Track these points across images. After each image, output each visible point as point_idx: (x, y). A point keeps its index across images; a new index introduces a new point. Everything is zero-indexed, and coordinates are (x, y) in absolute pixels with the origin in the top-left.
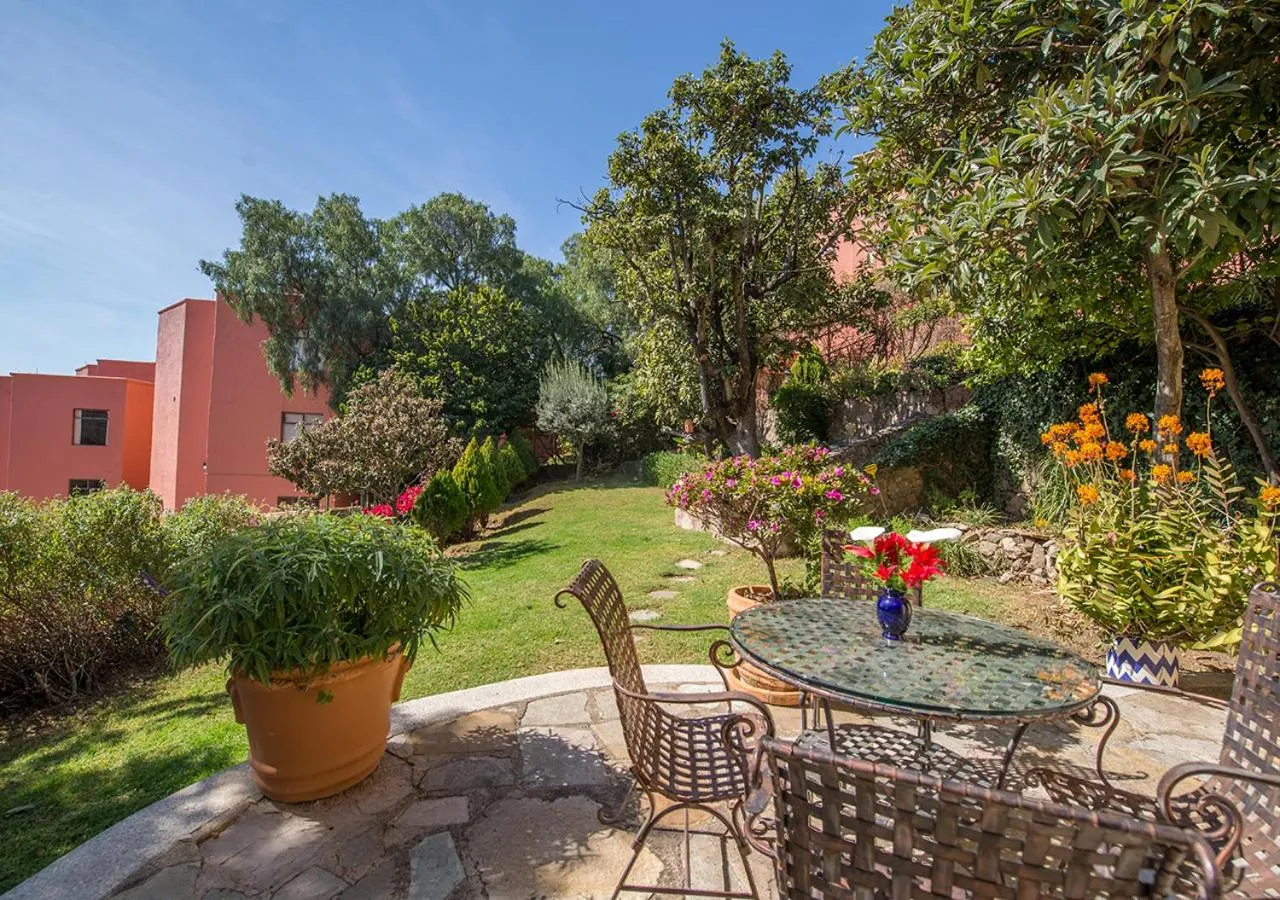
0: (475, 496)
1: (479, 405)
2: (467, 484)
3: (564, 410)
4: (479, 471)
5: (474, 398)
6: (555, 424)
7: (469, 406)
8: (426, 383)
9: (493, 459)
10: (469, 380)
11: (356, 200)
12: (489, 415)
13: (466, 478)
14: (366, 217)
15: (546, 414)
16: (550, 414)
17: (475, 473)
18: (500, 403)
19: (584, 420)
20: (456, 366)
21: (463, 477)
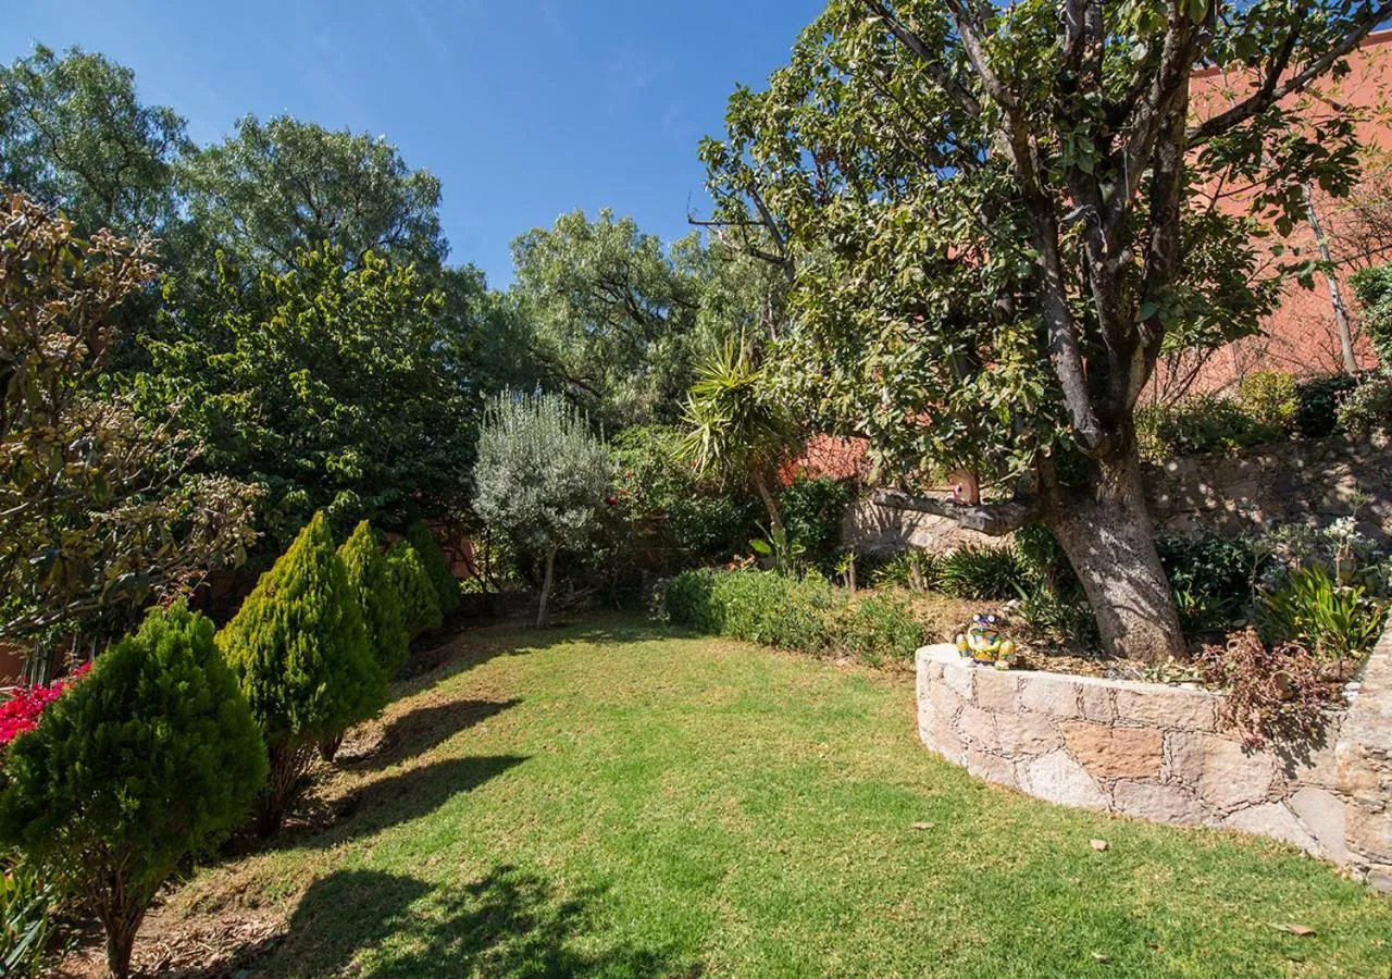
0: (302, 694)
1: (347, 460)
2: (281, 651)
3: (533, 480)
4: (327, 611)
5: (335, 446)
6: (513, 510)
7: (321, 462)
8: (218, 404)
9: (370, 576)
10: (326, 411)
11: (127, 75)
12: (366, 484)
13: (279, 634)
14: (144, 101)
15: (492, 487)
16: (501, 487)
17: (312, 616)
18: (391, 463)
19: (578, 499)
20: (300, 381)
21: (268, 630)
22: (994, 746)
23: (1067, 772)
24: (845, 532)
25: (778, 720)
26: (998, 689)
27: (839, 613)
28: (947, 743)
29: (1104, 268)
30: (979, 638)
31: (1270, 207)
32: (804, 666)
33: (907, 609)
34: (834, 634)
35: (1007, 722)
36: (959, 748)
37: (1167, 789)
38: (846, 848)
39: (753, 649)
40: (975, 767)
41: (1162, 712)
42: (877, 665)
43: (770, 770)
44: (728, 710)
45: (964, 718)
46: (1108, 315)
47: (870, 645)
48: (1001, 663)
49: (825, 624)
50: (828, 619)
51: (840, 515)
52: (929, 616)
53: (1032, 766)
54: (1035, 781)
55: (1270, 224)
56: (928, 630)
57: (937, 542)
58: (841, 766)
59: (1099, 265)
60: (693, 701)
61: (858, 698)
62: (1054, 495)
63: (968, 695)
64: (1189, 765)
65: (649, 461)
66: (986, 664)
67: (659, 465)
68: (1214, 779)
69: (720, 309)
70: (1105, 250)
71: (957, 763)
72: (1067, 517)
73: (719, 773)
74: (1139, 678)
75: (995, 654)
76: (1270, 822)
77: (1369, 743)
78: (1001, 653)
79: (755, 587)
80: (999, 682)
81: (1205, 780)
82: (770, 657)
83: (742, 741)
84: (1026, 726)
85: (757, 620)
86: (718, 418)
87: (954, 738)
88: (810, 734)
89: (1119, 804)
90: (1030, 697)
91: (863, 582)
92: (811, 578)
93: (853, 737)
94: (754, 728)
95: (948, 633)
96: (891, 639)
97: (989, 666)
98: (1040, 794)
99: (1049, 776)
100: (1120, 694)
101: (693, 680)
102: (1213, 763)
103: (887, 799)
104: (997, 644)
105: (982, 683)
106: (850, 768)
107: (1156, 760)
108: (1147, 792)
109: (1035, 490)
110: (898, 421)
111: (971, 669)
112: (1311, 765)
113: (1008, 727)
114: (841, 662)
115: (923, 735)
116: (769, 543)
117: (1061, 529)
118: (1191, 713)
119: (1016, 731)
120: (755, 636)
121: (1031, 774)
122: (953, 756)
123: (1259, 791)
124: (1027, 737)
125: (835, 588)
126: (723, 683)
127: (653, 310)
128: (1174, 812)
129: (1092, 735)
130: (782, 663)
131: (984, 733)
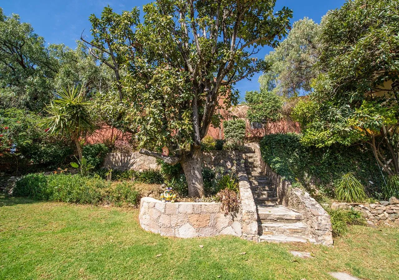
22: (169, 225)
23: (189, 229)
24: (106, 162)
25: (89, 231)
26: (172, 208)
27: (108, 189)
28: (153, 228)
29: (209, 104)
30: (167, 194)
31: (226, 104)
32: (91, 209)
33: (133, 187)
34: (104, 196)
35: (174, 218)
36: (158, 228)
37: (210, 228)
38: (139, 272)
39: (66, 204)
40: (163, 233)
41: (210, 209)
42: (120, 206)
43: (92, 252)
44: (63, 231)
45: (161, 218)
46: (206, 115)
47: (118, 200)
48: (173, 201)
49: (101, 193)
50: (102, 192)
51: (105, 156)
52: (140, 189)
53: (180, 229)
54: (180, 233)
55: (225, 107)
56: (139, 193)
57: (137, 167)
58: (121, 243)
59: (208, 103)
60: (42, 230)
61: (118, 218)
62: (184, 156)
63: (163, 211)
64: (215, 221)
65: (19, 124)
66: (168, 201)
67: (25, 127)
68: (219, 223)
69: (68, 76)
70: (211, 100)
71: (157, 232)
72: (186, 162)
73: (70, 259)
74: (202, 202)
75: (171, 198)
76: (228, 231)
77: (247, 210)
78: (173, 198)
79: (70, 180)
80: (173, 206)
81: (217, 224)
82: (75, 207)
83: (76, 243)
84: (179, 218)
85: (70, 193)
86: (65, 114)
87: (157, 225)
88: (104, 234)
89: (200, 234)
90: (181, 210)
91: (113, 179)
92: (95, 177)
93: (120, 232)
94: (79, 236)
95: (146, 194)
96: (126, 197)
97: (169, 202)
98: (181, 236)
99: (184, 231)
100: (202, 206)
101: (39, 221)
102: (219, 219)
103: (143, 250)
104: (172, 195)
105: (167, 207)
106: (124, 243)
107: (208, 221)
108: (206, 230)
109: (181, 154)
110: (152, 129)
111: (165, 203)
112: (236, 217)
113: (174, 219)
114: (106, 206)
115: (143, 227)
116: (78, 164)
117: (184, 165)
118: (216, 208)
119: (177, 220)
120: (68, 200)
121: (179, 231)
122: (155, 231)
123: (227, 224)
124: (179, 221)
125: (104, 180)
126: (56, 220)
127: (31, 64)
128: (211, 233)
129: (195, 217)
130: (82, 209)
131: (167, 222)
